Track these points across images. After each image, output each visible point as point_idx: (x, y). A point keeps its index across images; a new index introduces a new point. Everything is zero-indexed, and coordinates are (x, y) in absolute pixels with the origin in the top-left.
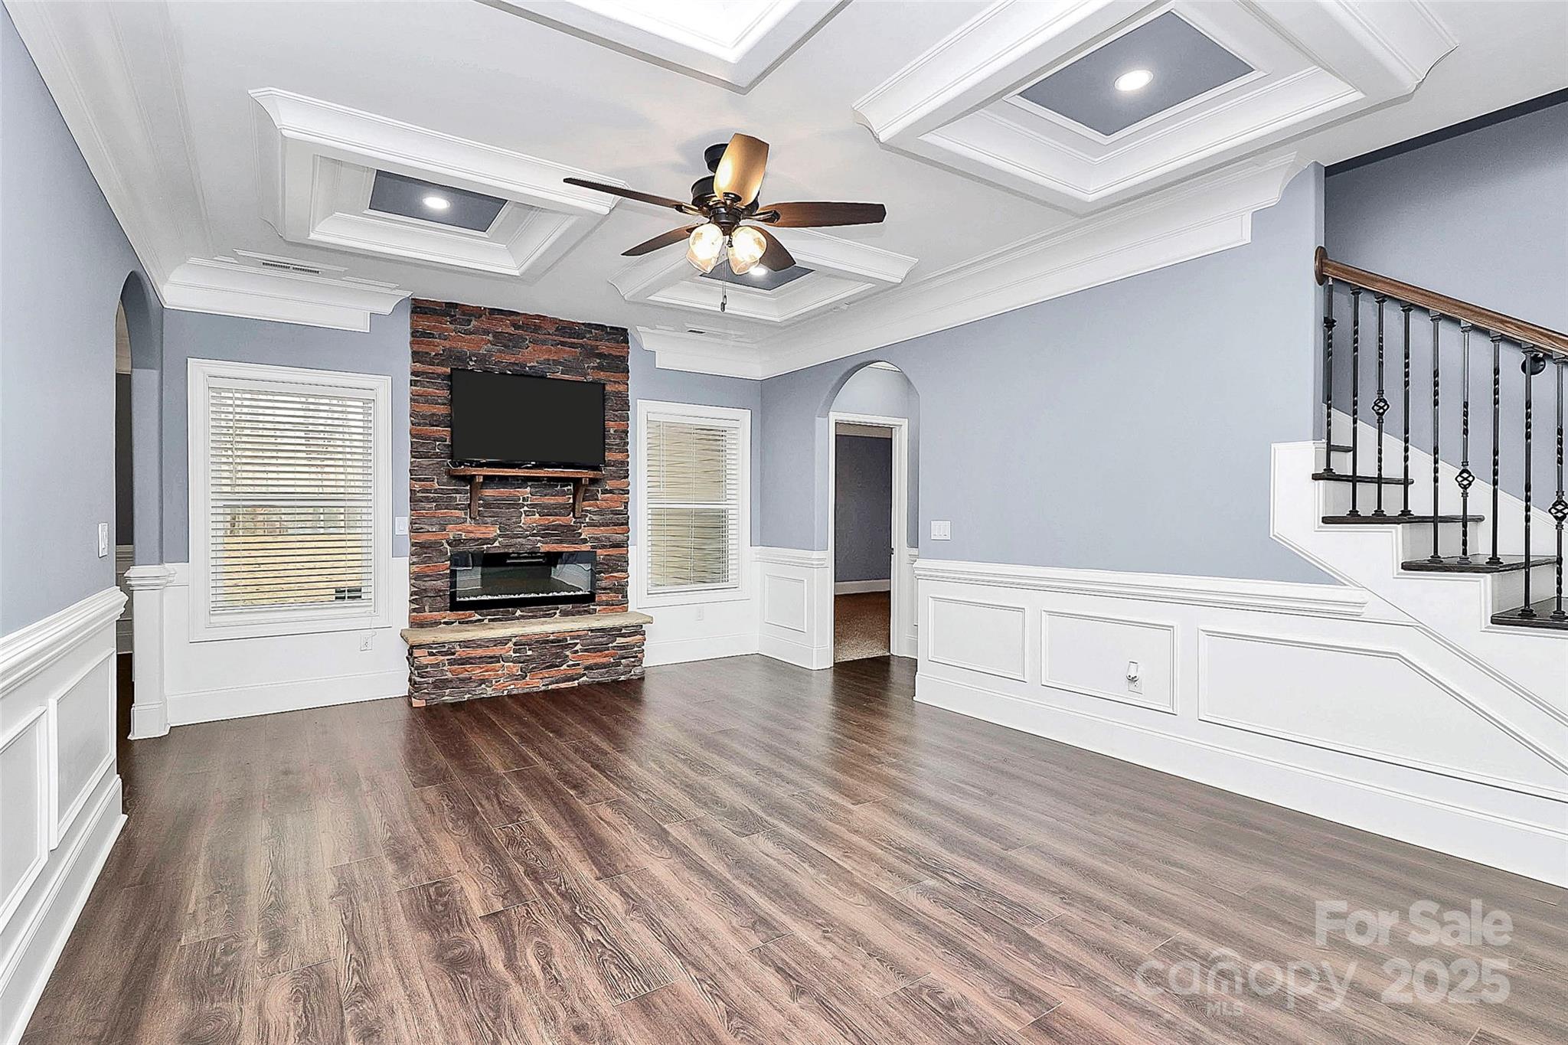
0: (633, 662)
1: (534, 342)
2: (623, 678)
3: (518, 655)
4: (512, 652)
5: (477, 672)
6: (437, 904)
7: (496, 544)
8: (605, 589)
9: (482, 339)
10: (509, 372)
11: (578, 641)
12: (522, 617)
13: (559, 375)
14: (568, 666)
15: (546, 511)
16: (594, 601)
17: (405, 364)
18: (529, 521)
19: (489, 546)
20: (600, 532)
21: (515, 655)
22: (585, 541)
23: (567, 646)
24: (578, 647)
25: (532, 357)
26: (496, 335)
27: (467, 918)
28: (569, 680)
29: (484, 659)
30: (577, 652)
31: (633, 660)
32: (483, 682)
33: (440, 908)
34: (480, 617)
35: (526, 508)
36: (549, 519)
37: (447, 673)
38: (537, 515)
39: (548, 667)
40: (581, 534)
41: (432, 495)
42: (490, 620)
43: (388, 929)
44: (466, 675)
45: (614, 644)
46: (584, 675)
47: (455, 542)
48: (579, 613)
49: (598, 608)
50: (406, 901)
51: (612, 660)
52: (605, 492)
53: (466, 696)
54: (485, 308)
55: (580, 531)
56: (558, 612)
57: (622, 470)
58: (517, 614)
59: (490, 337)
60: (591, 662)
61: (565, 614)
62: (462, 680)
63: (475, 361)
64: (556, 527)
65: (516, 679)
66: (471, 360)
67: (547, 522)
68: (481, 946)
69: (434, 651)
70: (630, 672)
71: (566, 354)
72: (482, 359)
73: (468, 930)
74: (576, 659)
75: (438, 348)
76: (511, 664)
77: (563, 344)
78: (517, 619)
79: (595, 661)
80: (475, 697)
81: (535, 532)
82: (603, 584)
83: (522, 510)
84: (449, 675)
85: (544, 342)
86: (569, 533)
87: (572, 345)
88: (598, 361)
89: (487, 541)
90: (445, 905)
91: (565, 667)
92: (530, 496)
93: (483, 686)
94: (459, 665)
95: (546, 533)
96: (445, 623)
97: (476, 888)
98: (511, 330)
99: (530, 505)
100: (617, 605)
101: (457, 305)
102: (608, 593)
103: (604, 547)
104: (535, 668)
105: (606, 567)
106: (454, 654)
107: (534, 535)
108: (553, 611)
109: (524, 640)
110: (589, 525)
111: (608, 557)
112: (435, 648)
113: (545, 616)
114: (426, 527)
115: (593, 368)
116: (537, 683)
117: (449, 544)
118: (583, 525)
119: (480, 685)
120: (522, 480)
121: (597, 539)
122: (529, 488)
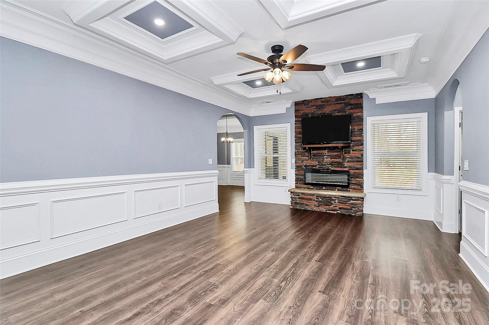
0: (357, 210)
1: (328, 105)
2: (353, 215)
3: (317, 200)
4: (315, 198)
5: (305, 202)
7: (317, 167)
8: (353, 184)
9: (312, 108)
10: (320, 116)
11: (337, 199)
12: (324, 189)
13: (336, 114)
14: (333, 206)
15: (332, 157)
16: (349, 187)
17: (294, 119)
18: (327, 160)
19: (315, 167)
20: (350, 164)
21: (316, 199)
22: (346, 167)
23: (333, 200)
24: (337, 201)
25: (327, 110)
26: (316, 106)
28: (333, 211)
29: (307, 199)
30: (336, 202)
31: (357, 209)
32: (307, 205)
34: (313, 188)
35: (326, 156)
36: (333, 160)
37: (298, 201)
38: (329, 158)
39: (326, 205)
40: (344, 165)
41: (299, 153)
42: (315, 189)
44: (302, 202)
45: (350, 202)
46: (339, 210)
47: (306, 166)
48: (343, 191)
49: (351, 190)
51: (349, 208)
52: (353, 151)
53: (303, 208)
54: (313, 99)
55: (344, 164)
56: (336, 189)
57: (361, 143)
58: (323, 188)
59: (315, 107)
60: (341, 207)
61: (338, 190)
62: (302, 203)
63: (311, 115)
64: (336, 162)
65: (316, 207)
66: (309, 115)
67: (332, 161)
69: (294, 194)
70: (357, 213)
71: (339, 107)
72: (312, 114)
74: (336, 204)
75: (301, 113)
76: (315, 202)
77: (337, 104)
78: (323, 189)
79: (342, 206)
80: (305, 209)
81: (329, 164)
82: (353, 182)
83: (325, 157)
84: (298, 202)
85: (331, 105)
86: (340, 164)
87: (341, 103)
88: (350, 106)
89: (314, 166)
91: (332, 206)
92: (327, 153)
93: (307, 207)
94: (301, 199)
95: (331, 164)
96: (303, 188)
98: (321, 103)
99: (327, 155)
100: (358, 190)
101: (305, 100)
102: (355, 185)
103: (352, 169)
104: (322, 204)
105: (354, 176)
106: (299, 196)
107: (328, 165)
108: (334, 189)
109: (319, 195)
110: (347, 162)
111: (355, 173)
112: (295, 194)
113: (331, 190)
114: (298, 162)
115: (348, 109)
116: (323, 209)
117: (304, 166)
118: (345, 162)
119: (306, 206)
120: (324, 148)
121: (350, 166)
122: (327, 150)
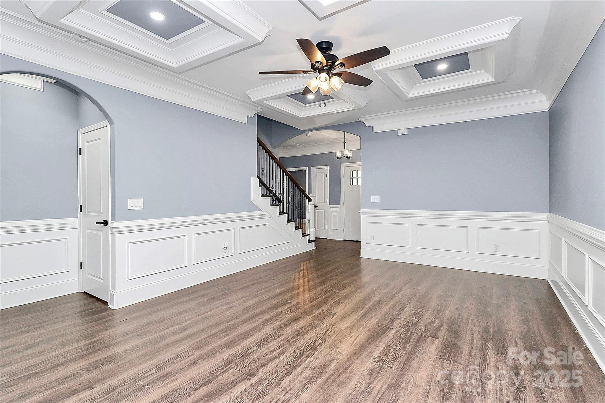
6: (449, 351)
27: (443, 341)
33: (449, 349)
43: (471, 352)
50: (459, 359)
68: (446, 332)
73: (445, 338)
90: (446, 349)
97: (430, 348)
